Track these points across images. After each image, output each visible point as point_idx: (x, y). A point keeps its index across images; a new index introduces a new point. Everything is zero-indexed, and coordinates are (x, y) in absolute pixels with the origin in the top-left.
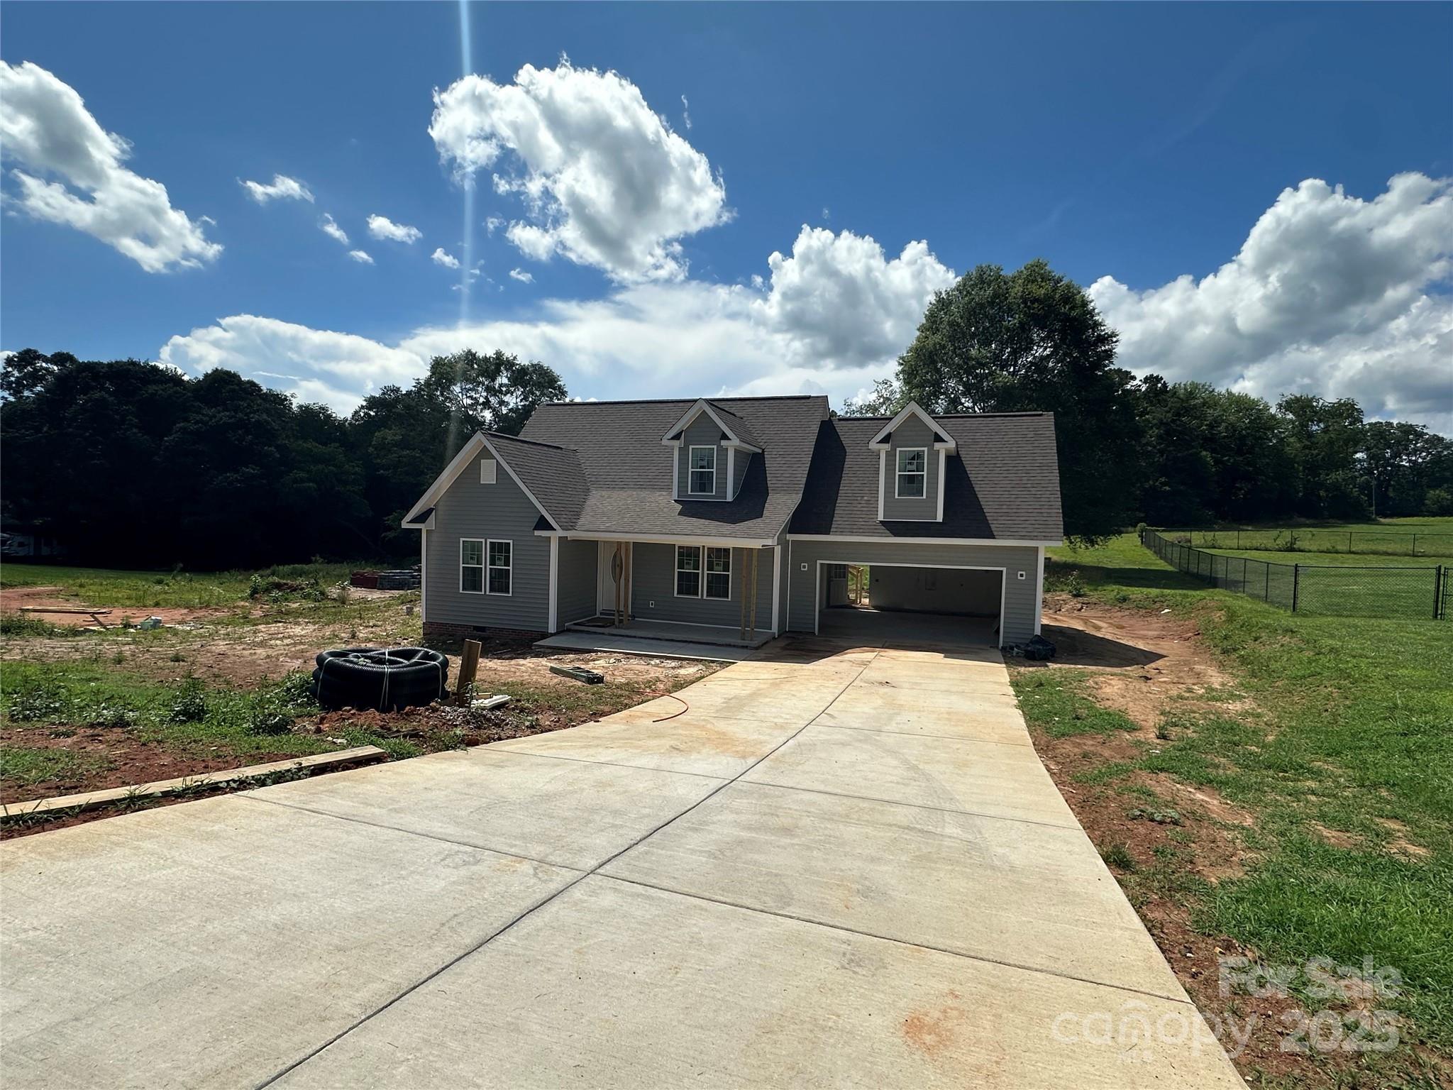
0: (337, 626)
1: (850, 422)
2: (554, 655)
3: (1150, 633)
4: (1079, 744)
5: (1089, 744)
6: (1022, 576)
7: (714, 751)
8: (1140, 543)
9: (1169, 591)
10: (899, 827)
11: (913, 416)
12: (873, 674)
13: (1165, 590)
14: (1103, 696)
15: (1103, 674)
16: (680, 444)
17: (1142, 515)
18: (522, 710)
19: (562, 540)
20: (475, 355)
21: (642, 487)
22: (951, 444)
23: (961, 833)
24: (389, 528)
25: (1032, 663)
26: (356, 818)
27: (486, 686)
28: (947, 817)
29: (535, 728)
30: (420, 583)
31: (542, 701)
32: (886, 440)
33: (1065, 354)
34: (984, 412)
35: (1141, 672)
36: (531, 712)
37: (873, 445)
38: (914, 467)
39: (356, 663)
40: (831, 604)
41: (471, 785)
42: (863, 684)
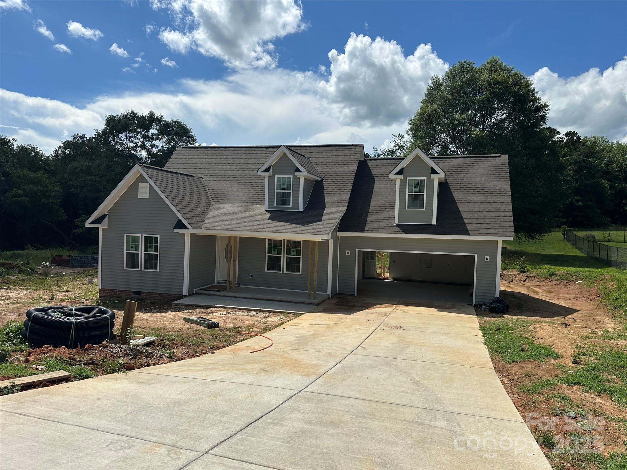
0: (42, 291)
1: (377, 161)
2: (186, 310)
3: (569, 296)
4: (523, 367)
5: (529, 367)
6: (487, 259)
7: (289, 372)
8: (563, 238)
9: (581, 269)
10: (407, 421)
11: (418, 157)
12: (391, 321)
13: (579, 269)
14: (539, 336)
15: (539, 322)
16: (270, 174)
17: (564, 220)
18: (164, 346)
19: (193, 235)
20: (136, 114)
21: (245, 202)
22: (442, 175)
23: (446, 425)
24: (78, 227)
25: (494, 315)
26: (50, 419)
27: (140, 330)
28: (438, 415)
29: (172, 358)
30: (98, 263)
31: (177, 340)
32: (400, 172)
33: (515, 118)
34: (464, 154)
35: (563, 321)
36: (169, 348)
37: (392, 176)
38: (418, 190)
39: (53, 316)
40: (365, 276)
41: (128, 396)
42: (385, 328)
